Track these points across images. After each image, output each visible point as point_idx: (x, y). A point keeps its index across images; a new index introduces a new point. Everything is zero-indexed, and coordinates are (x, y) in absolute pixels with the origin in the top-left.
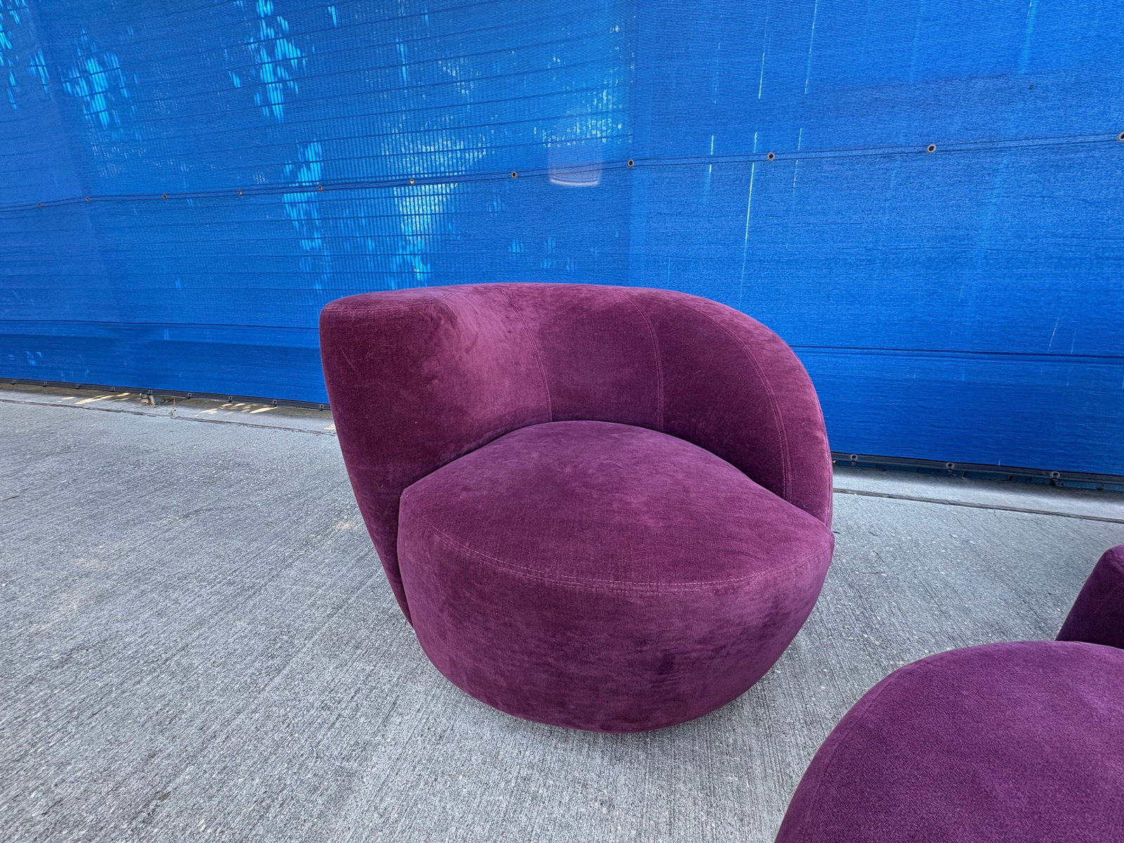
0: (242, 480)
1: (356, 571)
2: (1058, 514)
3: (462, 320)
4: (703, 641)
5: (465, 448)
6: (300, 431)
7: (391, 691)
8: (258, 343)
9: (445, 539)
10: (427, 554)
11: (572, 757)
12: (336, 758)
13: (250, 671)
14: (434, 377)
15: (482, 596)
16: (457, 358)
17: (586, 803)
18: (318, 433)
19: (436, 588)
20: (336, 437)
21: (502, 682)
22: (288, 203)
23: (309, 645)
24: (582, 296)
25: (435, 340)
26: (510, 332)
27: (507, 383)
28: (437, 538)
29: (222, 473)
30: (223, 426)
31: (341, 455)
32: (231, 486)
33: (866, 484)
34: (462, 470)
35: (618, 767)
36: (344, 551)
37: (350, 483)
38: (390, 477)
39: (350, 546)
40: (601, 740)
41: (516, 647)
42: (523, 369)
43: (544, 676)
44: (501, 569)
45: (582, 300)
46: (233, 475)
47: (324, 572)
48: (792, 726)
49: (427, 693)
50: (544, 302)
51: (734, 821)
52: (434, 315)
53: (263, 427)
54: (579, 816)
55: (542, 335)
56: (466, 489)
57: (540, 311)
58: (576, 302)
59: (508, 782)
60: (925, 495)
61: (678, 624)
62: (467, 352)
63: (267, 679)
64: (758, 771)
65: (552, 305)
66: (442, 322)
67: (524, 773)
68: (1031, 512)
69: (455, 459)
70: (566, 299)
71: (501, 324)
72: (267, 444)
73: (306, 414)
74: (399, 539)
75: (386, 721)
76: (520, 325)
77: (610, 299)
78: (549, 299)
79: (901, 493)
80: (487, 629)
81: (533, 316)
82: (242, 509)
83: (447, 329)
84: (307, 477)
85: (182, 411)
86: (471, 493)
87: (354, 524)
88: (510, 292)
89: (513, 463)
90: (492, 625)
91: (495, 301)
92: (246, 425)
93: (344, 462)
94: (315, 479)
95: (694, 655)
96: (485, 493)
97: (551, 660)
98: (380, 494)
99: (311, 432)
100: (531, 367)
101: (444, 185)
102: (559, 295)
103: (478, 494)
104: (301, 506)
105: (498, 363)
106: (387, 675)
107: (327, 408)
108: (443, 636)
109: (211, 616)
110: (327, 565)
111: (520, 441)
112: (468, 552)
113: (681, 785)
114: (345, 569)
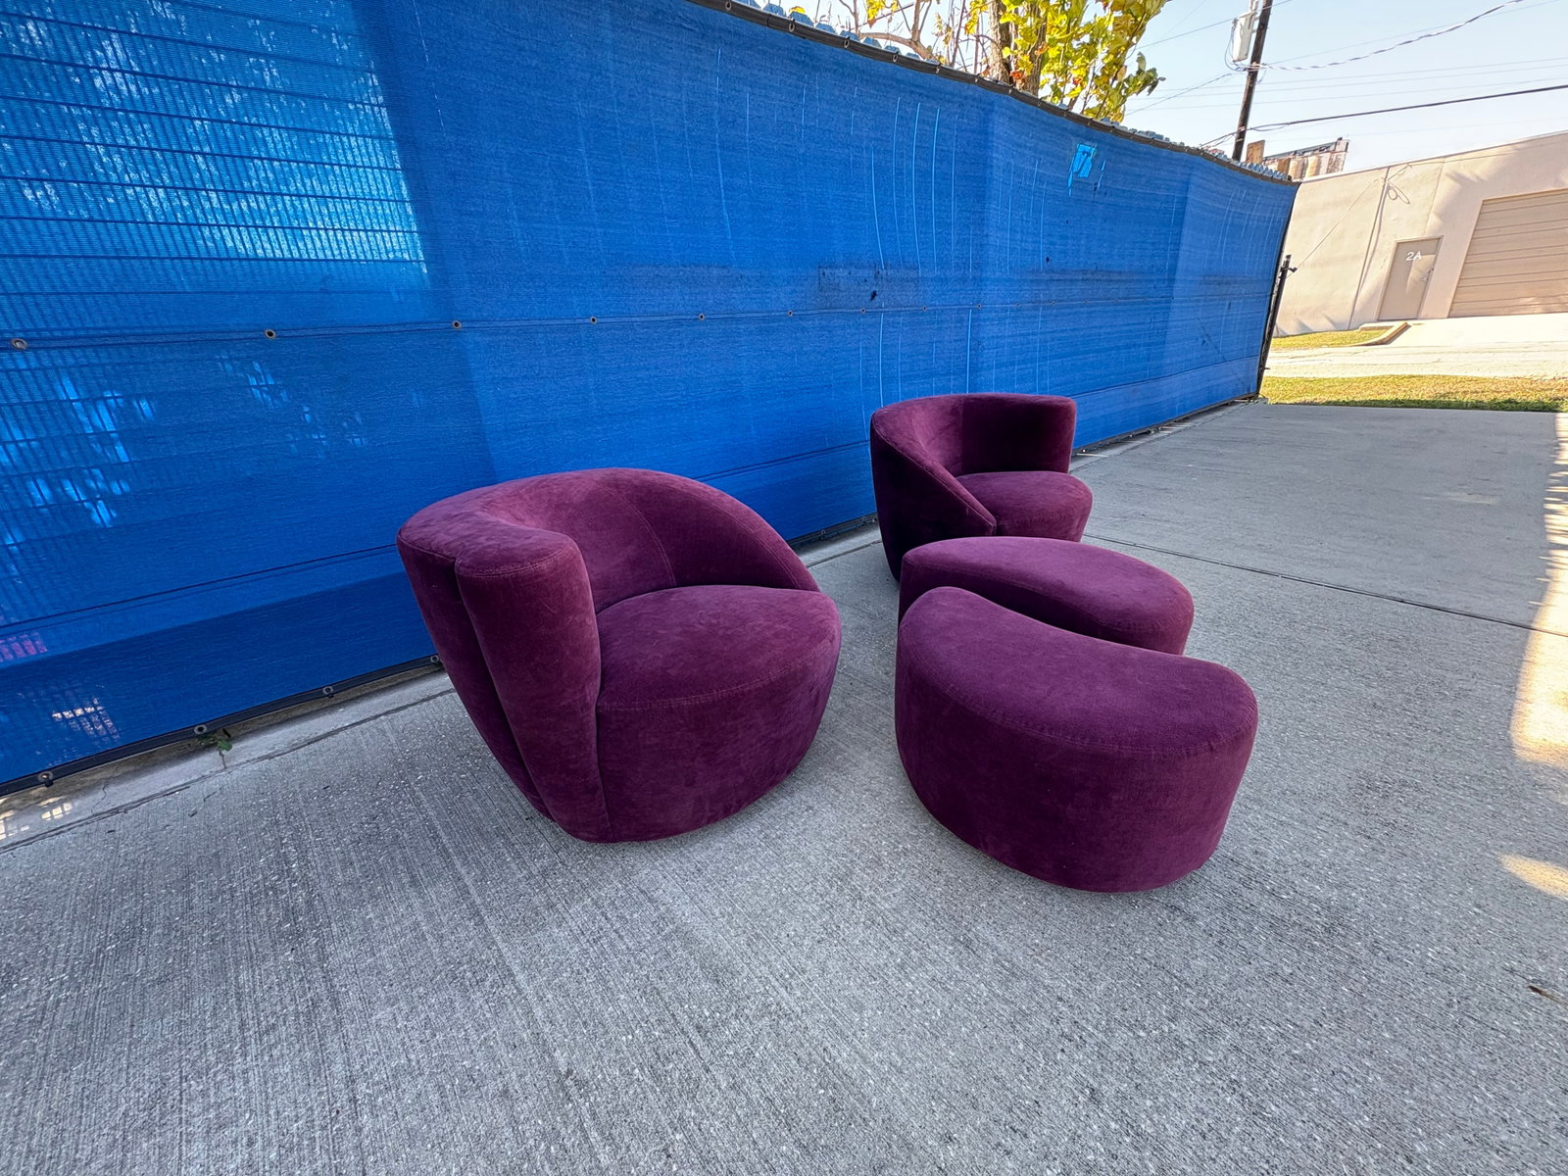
2: (835, 557)
11: (772, 811)
17: (801, 817)
35: (796, 795)
40: (776, 795)
48: (836, 721)
51: (854, 768)
54: (804, 823)
59: (760, 846)
64: (843, 746)
67: (761, 836)
68: (825, 560)
113: (825, 777)
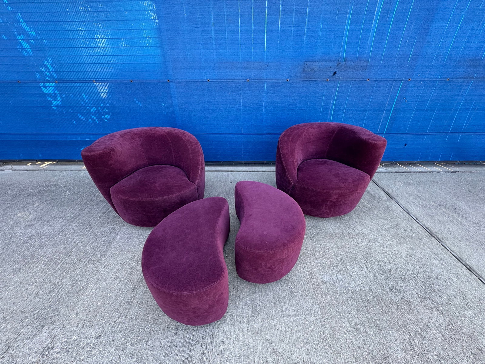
0: (56, 190)
1: (104, 209)
3: (117, 149)
4: (169, 206)
5: (124, 177)
6: (71, 170)
7: (118, 229)
8: (43, 139)
9: (120, 196)
10: (117, 200)
12: (108, 241)
13: (82, 232)
14: (112, 164)
15: (129, 205)
16: (117, 159)
18: (79, 170)
19: (121, 206)
20: (87, 171)
21: (138, 220)
22: (43, 87)
23: (96, 225)
24: (152, 133)
25: (110, 157)
26: (132, 146)
27: (133, 160)
28: (118, 196)
29: (47, 189)
30: (38, 171)
31: (90, 177)
32: (53, 192)
33: (246, 169)
34: (123, 182)
36: (99, 205)
37: (96, 186)
38: (107, 186)
39: (101, 203)
41: (138, 213)
42: (137, 155)
43: (145, 217)
44: (131, 200)
45: (152, 134)
46: (52, 188)
47: (94, 210)
49: (126, 228)
50: (141, 135)
52: (109, 151)
53: (55, 170)
55: (142, 145)
56: (124, 186)
57: (141, 138)
58: (150, 135)
60: (259, 170)
61: (163, 203)
62: (119, 156)
63: (87, 233)
65: (144, 136)
66: (111, 152)
69: (122, 180)
70: (148, 134)
71: (129, 145)
72: (60, 176)
73: (71, 163)
74: (112, 198)
75: (117, 234)
76: (135, 144)
77: (160, 133)
78: (143, 135)
79: (254, 170)
80: (132, 210)
81: (139, 140)
82: (61, 198)
83: (113, 153)
84: (80, 186)
85: (15, 167)
86: (125, 187)
87: (101, 197)
88: (131, 134)
89: (134, 180)
90: (132, 209)
91: (127, 138)
92: (48, 170)
93: (92, 180)
94: (83, 186)
95: (169, 208)
96: (128, 187)
97: (145, 214)
98: (105, 189)
99: (76, 170)
100: (140, 154)
101: (107, 83)
102: (146, 132)
103: (126, 187)
104: (81, 195)
105: (129, 156)
106: (116, 227)
107: (80, 161)
108: (125, 214)
109: (66, 224)
110: (95, 209)
111: (137, 174)
112: (124, 198)
114: (100, 209)
